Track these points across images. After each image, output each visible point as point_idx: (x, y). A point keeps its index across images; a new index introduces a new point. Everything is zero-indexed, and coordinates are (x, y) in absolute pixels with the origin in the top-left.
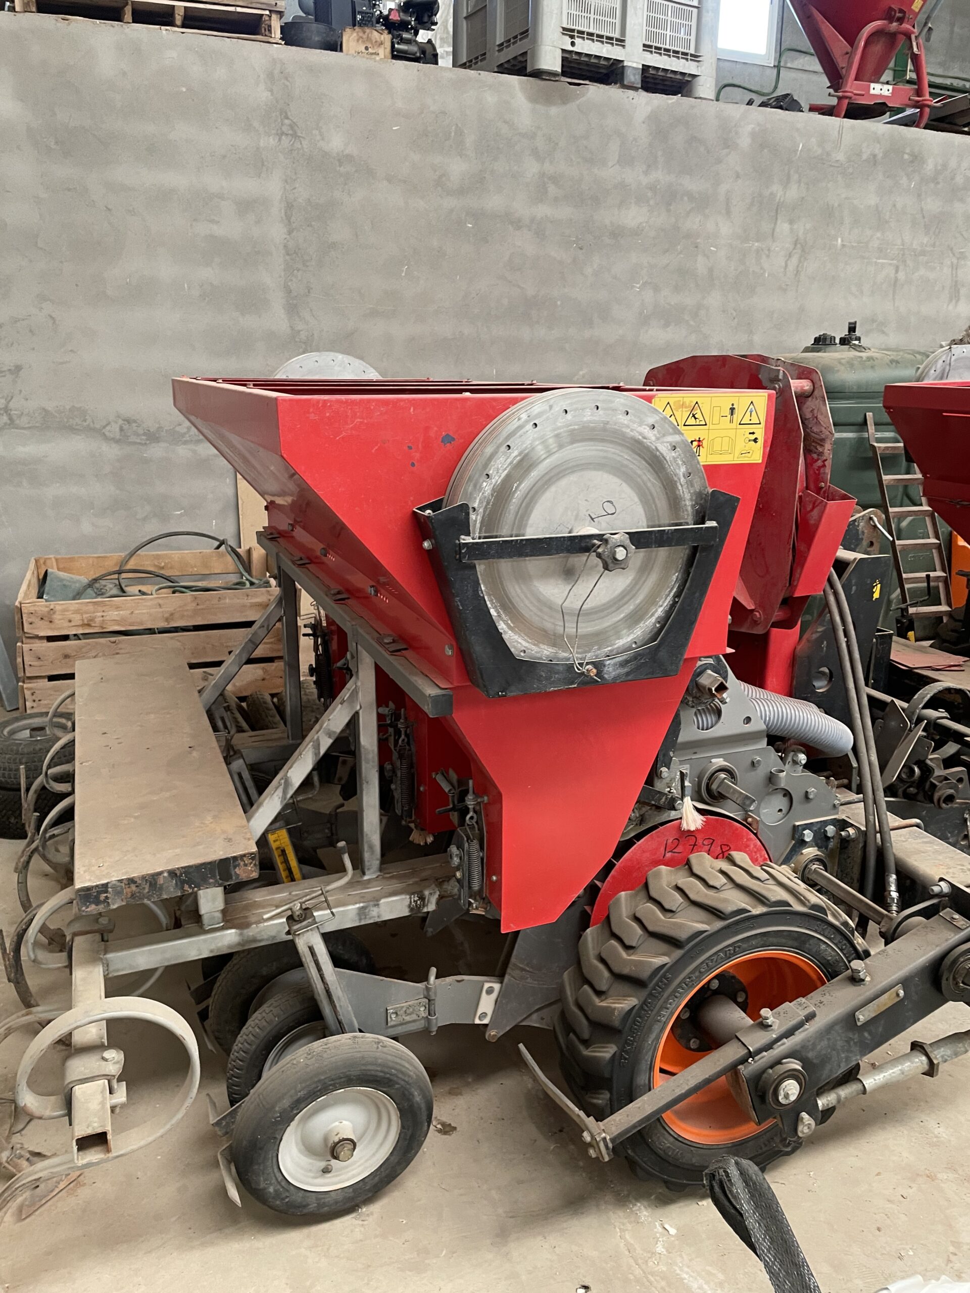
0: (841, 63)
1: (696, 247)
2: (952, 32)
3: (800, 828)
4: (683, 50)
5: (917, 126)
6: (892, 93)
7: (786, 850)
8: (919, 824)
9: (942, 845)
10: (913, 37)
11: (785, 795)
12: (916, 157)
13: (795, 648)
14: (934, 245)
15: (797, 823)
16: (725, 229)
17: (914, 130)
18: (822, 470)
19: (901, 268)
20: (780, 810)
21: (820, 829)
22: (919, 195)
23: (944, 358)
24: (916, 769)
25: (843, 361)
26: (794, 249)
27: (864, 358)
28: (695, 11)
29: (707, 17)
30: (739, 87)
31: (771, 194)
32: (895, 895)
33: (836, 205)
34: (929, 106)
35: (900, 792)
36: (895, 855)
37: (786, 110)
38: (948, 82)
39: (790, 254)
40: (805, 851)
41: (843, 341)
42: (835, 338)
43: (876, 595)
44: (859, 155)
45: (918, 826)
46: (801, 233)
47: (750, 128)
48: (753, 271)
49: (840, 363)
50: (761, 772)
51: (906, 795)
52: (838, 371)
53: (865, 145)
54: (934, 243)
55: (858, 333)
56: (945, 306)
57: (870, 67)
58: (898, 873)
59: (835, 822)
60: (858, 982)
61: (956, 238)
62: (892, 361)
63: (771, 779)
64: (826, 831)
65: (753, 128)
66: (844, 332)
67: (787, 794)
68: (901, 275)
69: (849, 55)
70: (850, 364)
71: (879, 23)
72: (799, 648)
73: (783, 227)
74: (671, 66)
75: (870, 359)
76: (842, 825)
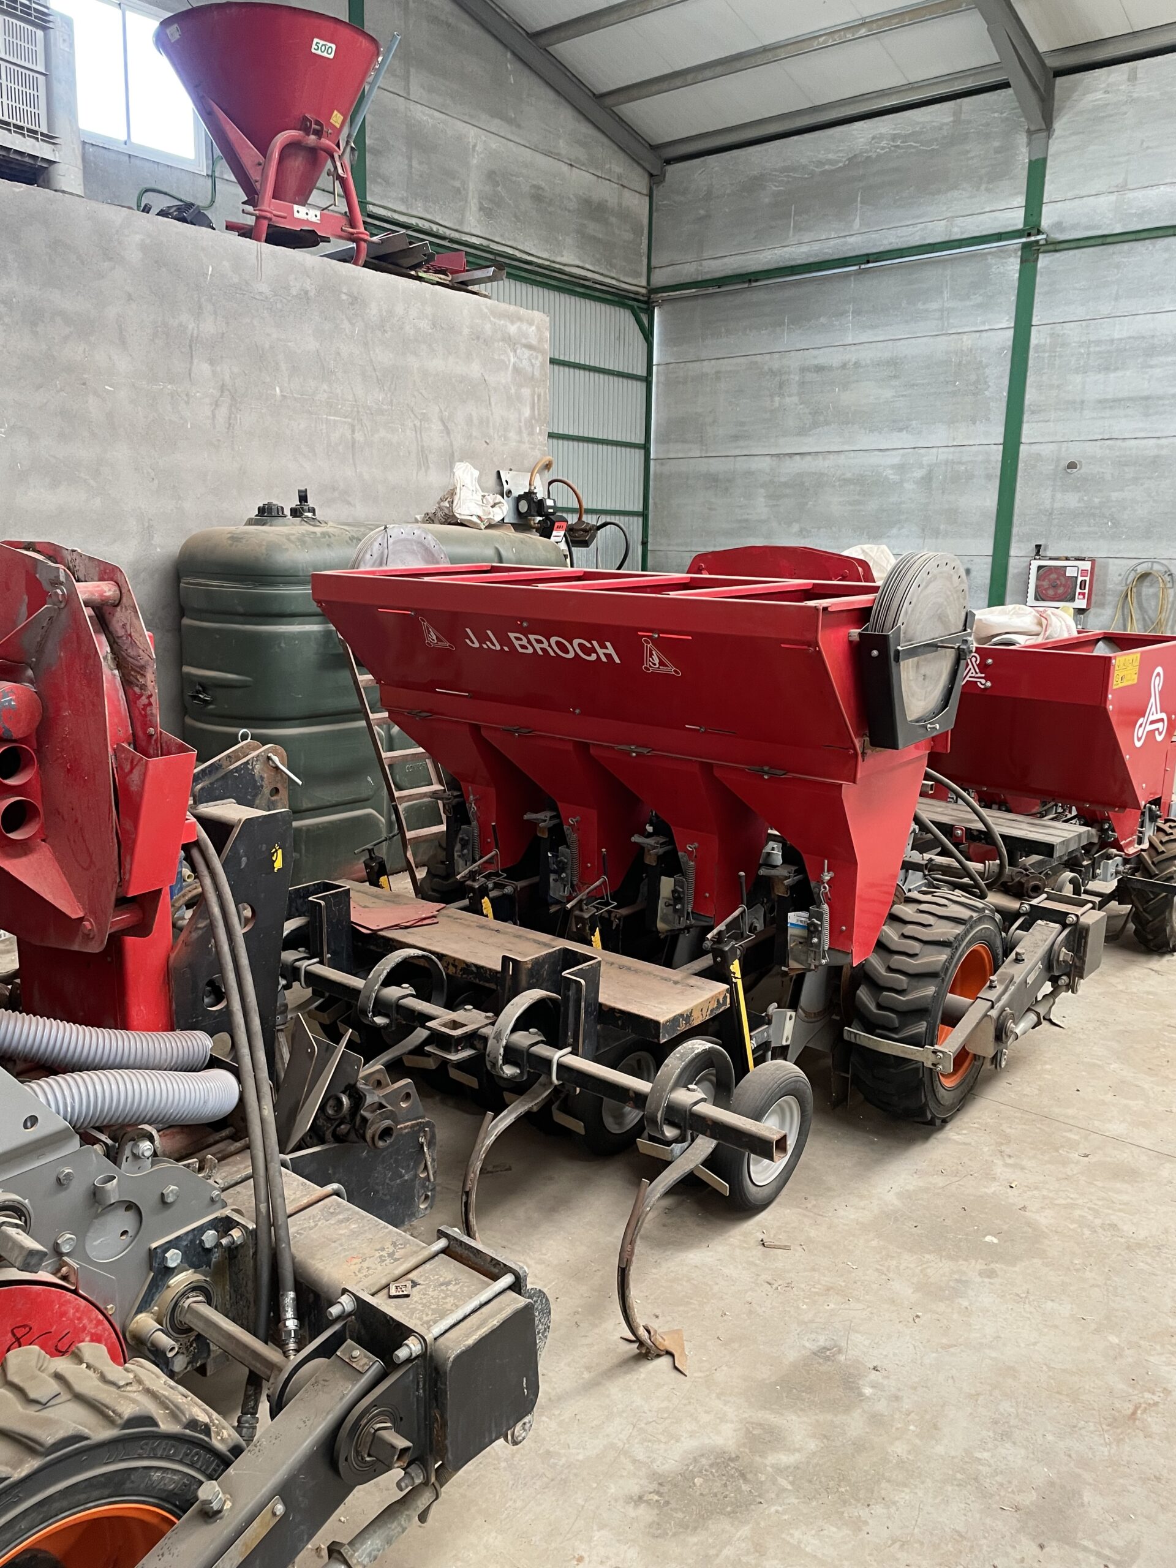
0: (254, 175)
1: (84, 384)
2: (410, 166)
3: (159, 1251)
4: (29, 126)
5: (356, 263)
6: (321, 220)
7: (141, 1289)
8: (339, 1189)
9: (363, 1217)
10: (336, 156)
11: (127, 1209)
12: (356, 299)
13: (169, 957)
14: (391, 403)
15: (154, 1245)
16: (123, 364)
17: (349, 266)
18: (148, 708)
19: (357, 428)
20: (125, 1233)
21: (192, 1241)
22: (366, 344)
23: (379, 540)
24: (345, 1100)
25: (293, 538)
26: (221, 396)
27: (319, 535)
28: (41, 78)
29: (59, 89)
30: (166, 194)
31: (180, 325)
32: (291, 1324)
33: (267, 346)
34: (365, 241)
35: (328, 1135)
36: (293, 1258)
37: (192, 223)
38: (413, 221)
39: (217, 401)
40: (173, 1282)
41: (295, 513)
42: (282, 508)
43: (278, 865)
44: (287, 288)
45: (337, 1193)
46: (227, 377)
47: (138, 238)
48: (170, 420)
49: (289, 540)
50: (77, 1190)
51: (338, 1138)
52: (287, 550)
53: (292, 277)
54: (392, 400)
55: (311, 503)
56: (415, 475)
57: (292, 183)
58: (297, 1290)
59: (215, 1224)
60: (211, 1517)
61: (415, 397)
62: (352, 538)
63: (95, 1195)
64: (202, 1241)
65: (142, 240)
66: (295, 502)
67: (130, 1206)
68: (359, 437)
69: (263, 167)
70: (302, 541)
71: (293, 133)
72: (173, 956)
73: (202, 368)
74: (12, 144)
75: (324, 534)
76: (225, 1225)
